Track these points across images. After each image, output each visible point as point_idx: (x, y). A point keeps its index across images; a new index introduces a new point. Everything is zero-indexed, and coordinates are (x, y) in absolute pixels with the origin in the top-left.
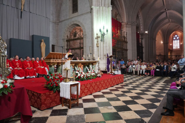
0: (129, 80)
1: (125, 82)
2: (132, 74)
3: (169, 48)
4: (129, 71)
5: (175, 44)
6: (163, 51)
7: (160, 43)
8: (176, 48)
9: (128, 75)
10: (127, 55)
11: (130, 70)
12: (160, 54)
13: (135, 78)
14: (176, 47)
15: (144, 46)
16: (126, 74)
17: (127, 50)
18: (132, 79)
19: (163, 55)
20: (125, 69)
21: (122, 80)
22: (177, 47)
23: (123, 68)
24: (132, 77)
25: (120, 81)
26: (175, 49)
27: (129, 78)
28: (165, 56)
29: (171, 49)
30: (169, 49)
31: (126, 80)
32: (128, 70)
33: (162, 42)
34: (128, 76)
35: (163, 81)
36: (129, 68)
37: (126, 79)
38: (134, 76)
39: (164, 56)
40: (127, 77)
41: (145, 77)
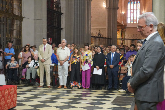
0: (29, 99)
1: (19, 105)
2: (37, 83)
3: (119, 20)
4: (28, 77)
5: (132, 11)
6: (106, 27)
7: (101, 7)
8: (132, 22)
9: (25, 86)
10: (21, 31)
11: (31, 74)
12: (99, 34)
13: (44, 93)
14: (132, 18)
15: (63, 10)
16: (19, 84)
17: (20, 19)
18: (36, 96)
19: (106, 36)
20: (15, 69)
21: (12, 101)
22: (135, 18)
23: (11, 67)
24: (36, 92)
25: (7, 104)
26: (130, 23)
27: (29, 95)
28: (111, 39)
29: (122, 23)
30: (118, 23)
31: (23, 101)
32: (26, 73)
33: (104, 5)
34: (24, 89)
35: (112, 100)
36: (29, 68)
37: (22, 97)
38: (42, 90)
39: (108, 38)
40: (23, 93)
41: (68, 92)
